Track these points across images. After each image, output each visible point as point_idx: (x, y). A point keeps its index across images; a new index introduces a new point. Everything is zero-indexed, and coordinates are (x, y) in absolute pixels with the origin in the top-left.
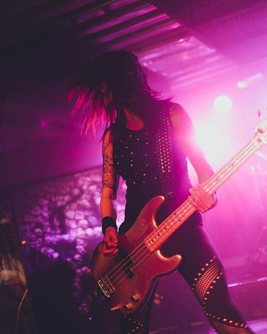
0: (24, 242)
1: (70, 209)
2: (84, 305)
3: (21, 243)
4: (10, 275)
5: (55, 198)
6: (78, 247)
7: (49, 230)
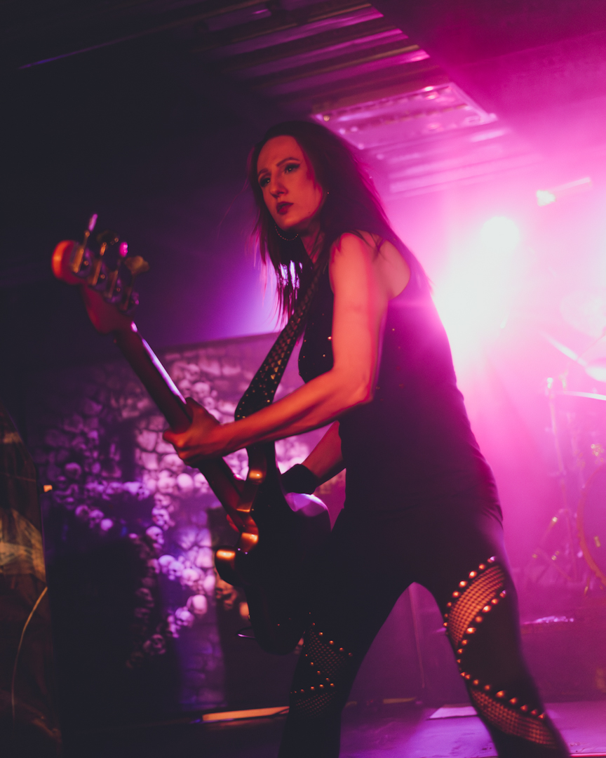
0: (48, 488)
1: (148, 429)
2: (157, 636)
3: (43, 489)
4: (12, 555)
5: (117, 401)
6: (156, 512)
7: (96, 468)
